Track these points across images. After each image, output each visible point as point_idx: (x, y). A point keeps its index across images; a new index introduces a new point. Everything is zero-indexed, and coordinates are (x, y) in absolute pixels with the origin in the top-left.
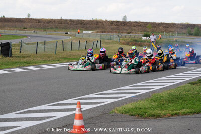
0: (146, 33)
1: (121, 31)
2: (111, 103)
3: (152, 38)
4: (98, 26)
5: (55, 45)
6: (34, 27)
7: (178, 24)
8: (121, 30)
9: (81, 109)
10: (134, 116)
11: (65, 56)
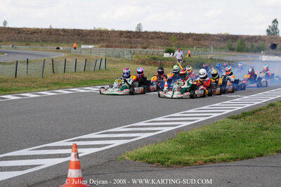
0: (168, 48)
1: (134, 45)
2: (120, 145)
3: (178, 55)
4: (102, 38)
5: (42, 65)
6: (12, 40)
7: (214, 35)
8: (135, 43)
9: (78, 154)
10: (152, 163)
11: (56, 81)
